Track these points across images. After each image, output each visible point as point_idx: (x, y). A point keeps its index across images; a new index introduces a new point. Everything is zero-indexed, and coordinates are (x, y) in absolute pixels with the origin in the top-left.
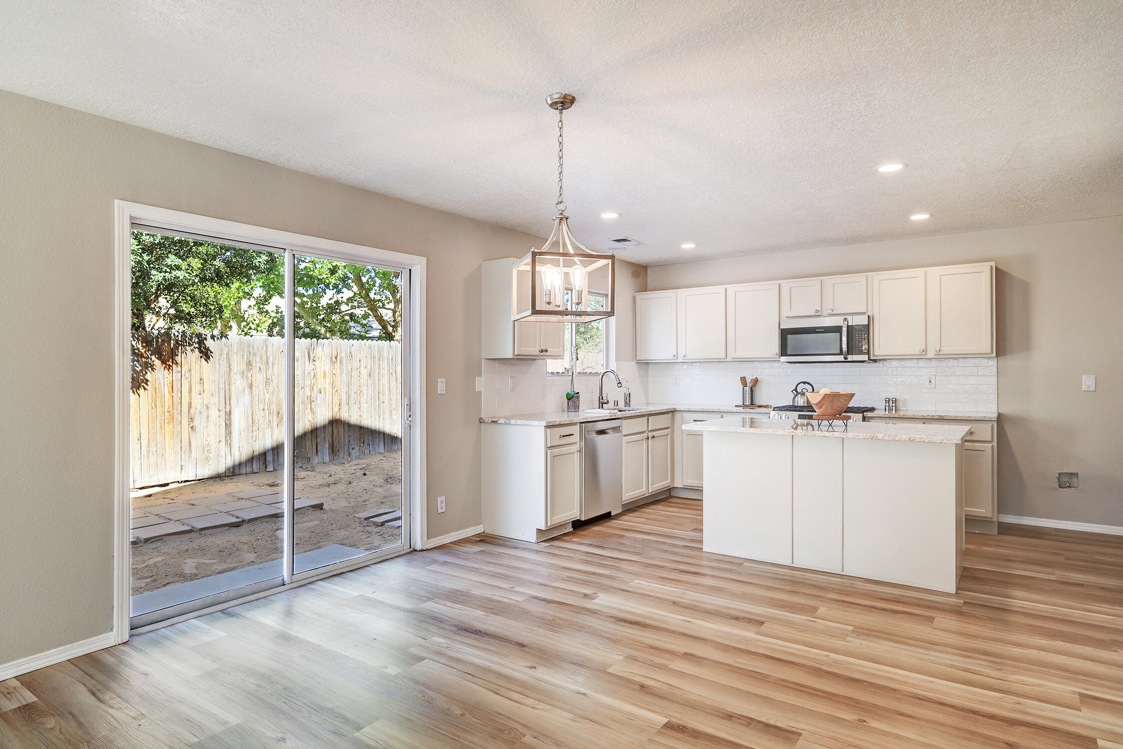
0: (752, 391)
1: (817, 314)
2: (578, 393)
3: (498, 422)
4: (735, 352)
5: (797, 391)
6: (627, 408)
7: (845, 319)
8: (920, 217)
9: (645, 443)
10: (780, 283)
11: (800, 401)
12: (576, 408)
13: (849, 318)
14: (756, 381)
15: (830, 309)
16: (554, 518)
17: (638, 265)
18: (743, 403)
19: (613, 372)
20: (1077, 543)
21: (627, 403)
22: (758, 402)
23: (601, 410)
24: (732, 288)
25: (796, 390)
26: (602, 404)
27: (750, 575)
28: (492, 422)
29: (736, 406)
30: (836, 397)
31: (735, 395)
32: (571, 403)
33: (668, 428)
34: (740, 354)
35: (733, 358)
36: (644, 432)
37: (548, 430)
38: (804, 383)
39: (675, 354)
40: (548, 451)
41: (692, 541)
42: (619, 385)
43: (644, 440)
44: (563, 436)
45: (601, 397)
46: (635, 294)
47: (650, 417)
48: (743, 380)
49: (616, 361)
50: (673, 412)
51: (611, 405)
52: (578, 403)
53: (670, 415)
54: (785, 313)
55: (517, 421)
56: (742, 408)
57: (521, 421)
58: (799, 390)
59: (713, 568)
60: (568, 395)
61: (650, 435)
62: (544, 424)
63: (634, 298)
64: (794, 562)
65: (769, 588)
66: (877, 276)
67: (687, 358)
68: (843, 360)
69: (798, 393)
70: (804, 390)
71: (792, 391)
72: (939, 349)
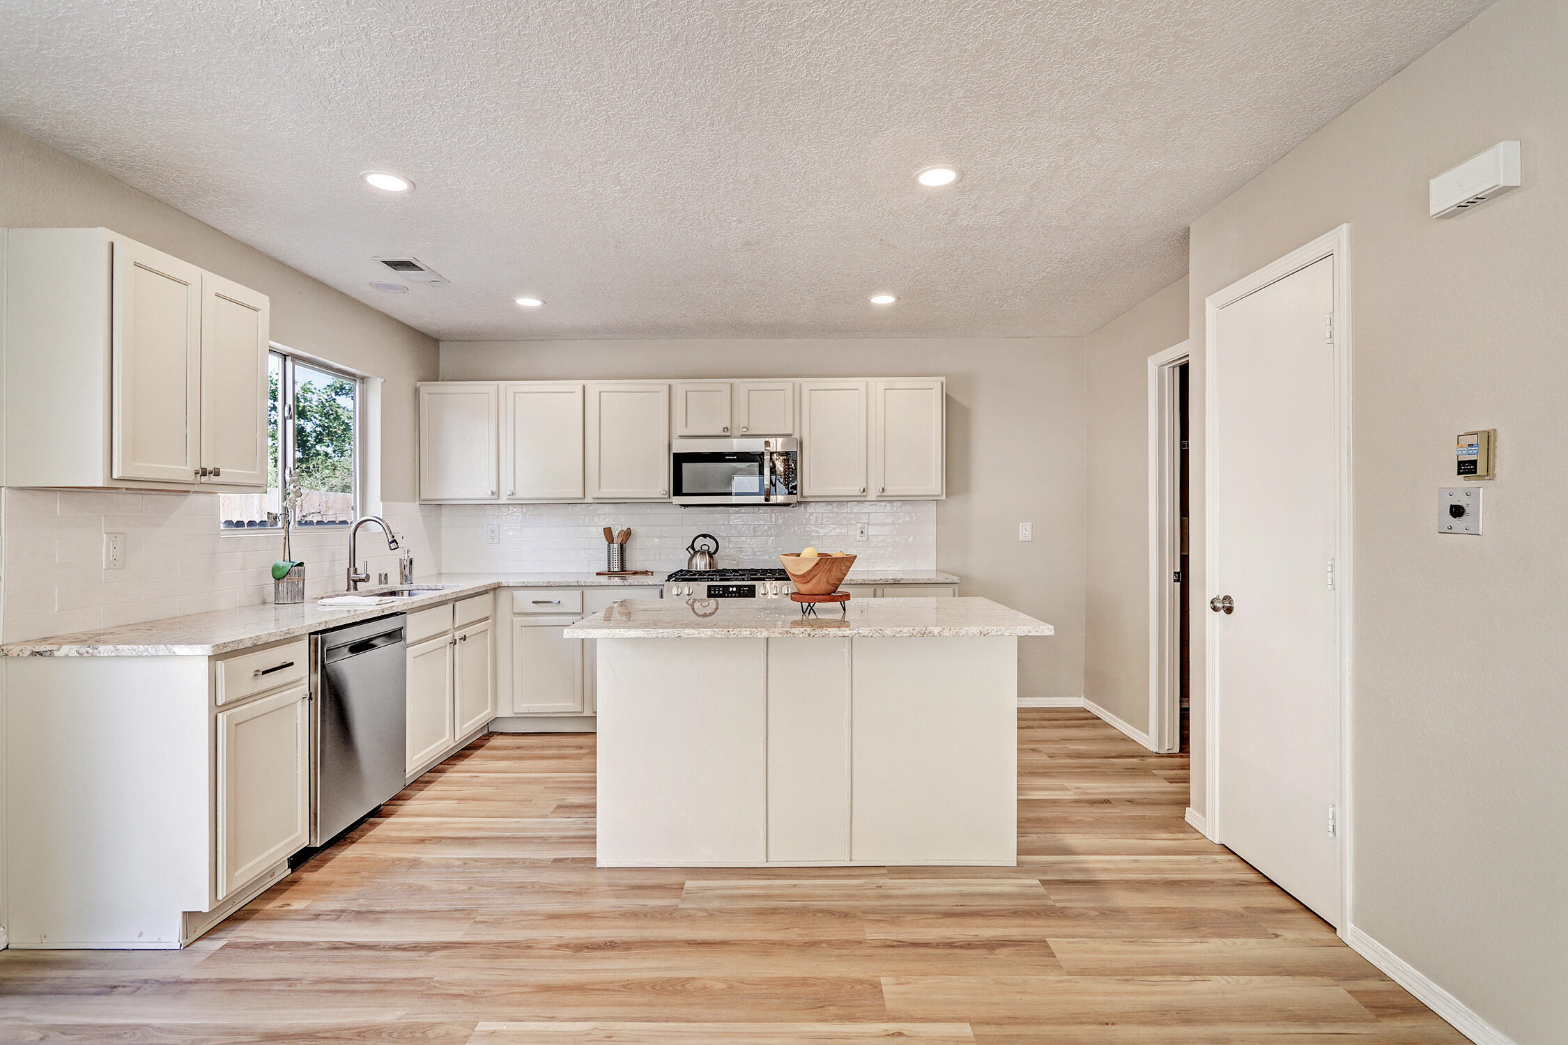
0: (622, 547)
1: (725, 434)
2: (301, 564)
3: (56, 654)
4: (600, 488)
5: (694, 549)
6: (406, 587)
7: (767, 444)
8: (883, 300)
9: (448, 651)
10: (670, 383)
11: (701, 563)
12: (298, 596)
13: (772, 441)
14: (628, 534)
15: (744, 428)
16: (237, 873)
17: (423, 334)
18: (609, 568)
19: (377, 520)
20: (1033, 728)
21: (406, 578)
22: (629, 566)
23: (352, 598)
24: (594, 387)
25: (692, 546)
26: (354, 583)
27: (711, 915)
28: (34, 654)
29: (597, 574)
30: (836, 564)
31: (597, 556)
32: (283, 586)
33: (486, 619)
34: (608, 492)
35: (594, 498)
36: (447, 631)
37: (221, 665)
38: (705, 536)
39: (494, 489)
40: (220, 716)
41: (565, 841)
42: (393, 546)
43: (448, 647)
44: (264, 673)
45: (352, 569)
46: (419, 383)
47: (457, 604)
48: (608, 532)
49: (381, 500)
50: (496, 589)
51: (374, 580)
52: (301, 585)
53: (489, 597)
54: (679, 429)
55: (119, 647)
56: (606, 577)
57: (135, 647)
58: (697, 547)
59: (633, 915)
60: (275, 569)
61: (458, 634)
62: (207, 650)
63: (417, 391)
64: (769, 859)
65: (765, 948)
66: (807, 384)
67: (517, 496)
68: (764, 502)
69: (696, 552)
70: (704, 548)
71: (687, 549)
72: (883, 489)
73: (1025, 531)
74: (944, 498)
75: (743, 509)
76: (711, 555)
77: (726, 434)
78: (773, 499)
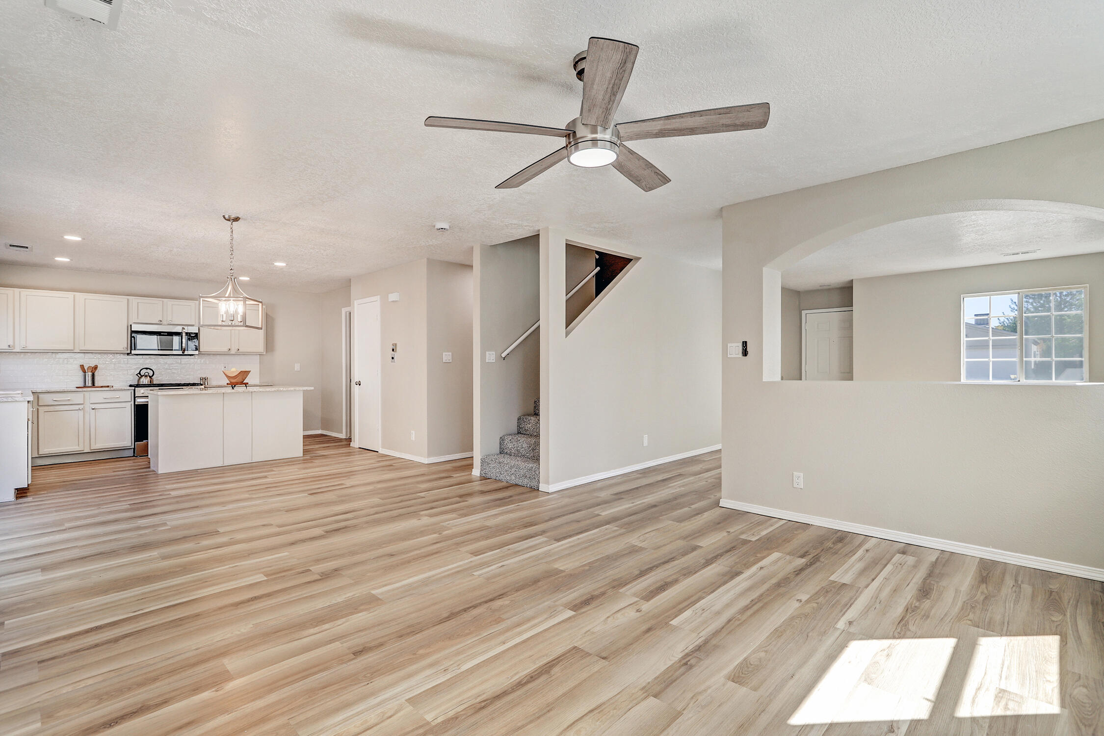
0: (92, 374)
4: (83, 346)
5: (140, 375)
7: (183, 328)
10: (128, 298)
11: (145, 381)
13: (186, 327)
14: (96, 368)
15: (170, 321)
18: (85, 384)
22: (100, 383)
24: (81, 296)
25: (140, 373)
29: (77, 387)
31: (74, 379)
35: (80, 350)
38: (147, 369)
39: (11, 345)
48: (82, 367)
54: (133, 319)
56: (83, 388)
58: (142, 374)
67: (27, 348)
68: (181, 353)
69: (142, 376)
70: (146, 374)
71: (137, 375)
72: (238, 350)
73: (297, 367)
74: (265, 353)
75: (170, 357)
76: (150, 377)
77: (160, 323)
78: (186, 353)
